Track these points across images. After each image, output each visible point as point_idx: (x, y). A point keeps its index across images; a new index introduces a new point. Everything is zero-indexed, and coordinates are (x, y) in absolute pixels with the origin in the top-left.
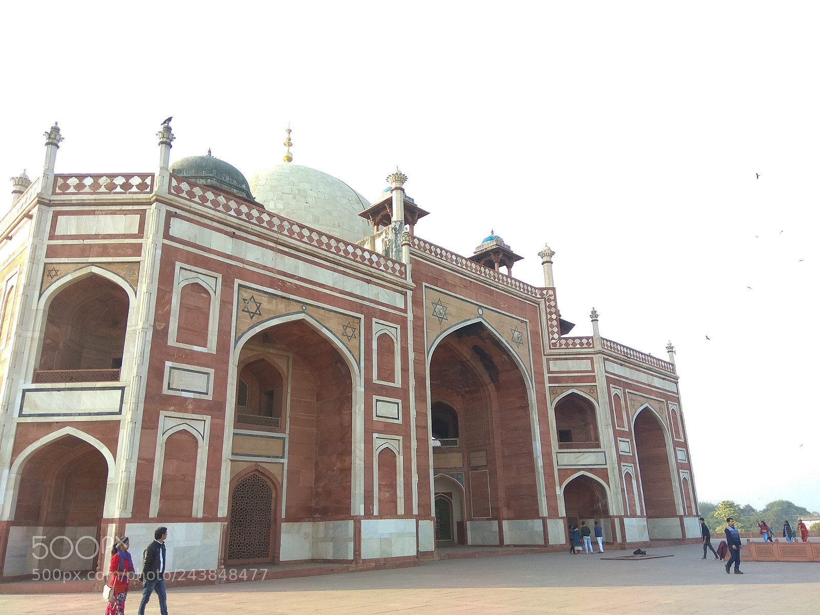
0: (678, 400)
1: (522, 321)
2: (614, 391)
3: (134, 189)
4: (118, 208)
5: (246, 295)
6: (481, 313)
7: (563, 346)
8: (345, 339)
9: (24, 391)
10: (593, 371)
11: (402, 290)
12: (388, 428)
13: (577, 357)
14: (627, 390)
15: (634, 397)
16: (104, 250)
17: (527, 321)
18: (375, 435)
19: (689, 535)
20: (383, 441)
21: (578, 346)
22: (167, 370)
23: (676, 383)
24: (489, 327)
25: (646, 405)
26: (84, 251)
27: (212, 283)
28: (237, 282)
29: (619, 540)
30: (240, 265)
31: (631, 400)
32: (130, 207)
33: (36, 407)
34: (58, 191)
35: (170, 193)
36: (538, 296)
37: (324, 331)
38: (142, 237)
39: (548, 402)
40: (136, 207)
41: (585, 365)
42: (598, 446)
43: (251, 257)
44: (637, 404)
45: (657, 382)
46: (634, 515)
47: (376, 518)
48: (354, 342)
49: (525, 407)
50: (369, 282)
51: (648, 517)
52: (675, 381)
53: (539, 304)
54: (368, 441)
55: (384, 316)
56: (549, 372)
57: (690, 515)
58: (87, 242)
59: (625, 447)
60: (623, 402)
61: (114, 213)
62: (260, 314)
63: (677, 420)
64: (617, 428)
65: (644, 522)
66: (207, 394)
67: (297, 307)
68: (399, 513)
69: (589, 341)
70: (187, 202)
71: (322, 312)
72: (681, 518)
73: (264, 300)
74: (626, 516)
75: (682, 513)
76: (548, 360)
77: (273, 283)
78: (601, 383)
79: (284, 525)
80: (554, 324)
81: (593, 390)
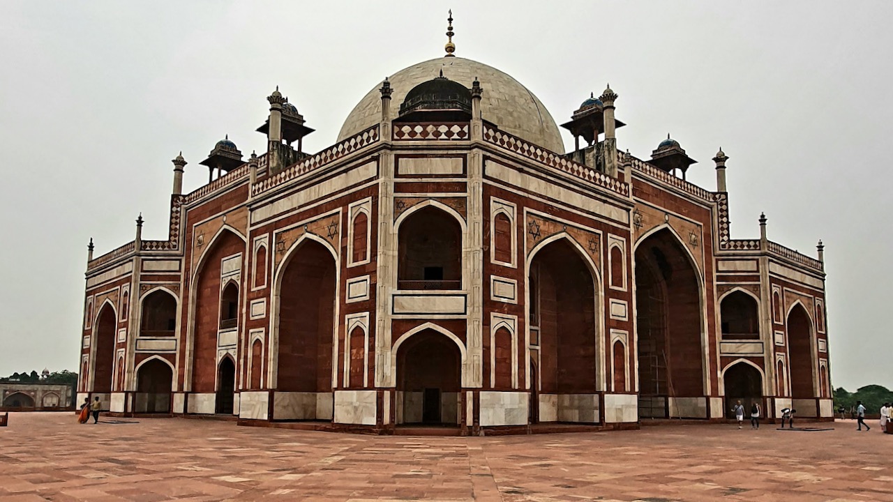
0: (823, 296)
1: (698, 225)
2: (774, 290)
3: (455, 136)
4: (445, 152)
5: (530, 220)
6: (667, 218)
7: (732, 248)
8: (590, 252)
9: (394, 295)
10: (758, 271)
11: (627, 206)
12: (619, 325)
13: (743, 258)
14: (785, 288)
15: (789, 294)
16: (438, 187)
17: (702, 224)
18: (611, 330)
19: (823, 414)
20: (616, 335)
21: (746, 248)
22: (492, 281)
23: (823, 280)
24: (673, 232)
25: (798, 301)
26: (423, 187)
27: (510, 211)
28: (526, 209)
29: (769, 416)
30: (526, 195)
31: (787, 297)
32: (454, 152)
33: (403, 307)
34: (396, 137)
35: (484, 140)
36: (711, 200)
37: (578, 246)
38: (466, 177)
39: (715, 298)
40: (459, 152)
41: (751, 266)
42: (758, 338)
43: (532, 189)
44: (791, 300)
45: (808, 280)
46: (782, 396)
47: (613, 393)
48: (596, 254)
49: (696, 302)
50: (605, 202)
51: (793, 398)
52: (822, 277)
53: (711, 208)
54: (608, 336)
55: (615, 231)
56: (718, 271)
57: (825, 397)
58: (424, 180)
59: (779, 338)
60: (780, 299)
61: (442, 156)
62: (539, 235)
63: (821, 313)
64: (775, 322)
65: (789, 402)
66: (514, 299)
67: (560, 228)
68: (626, 390)
69: (757, 244)
70: (493, 145)
71: (576, 230)
72: (818, 400)
73: (541, 222)
74: (777, 397)
75: (818, 396)
76: (717, 260)
77: (546, 208)
78: (764, 282)
79: (540, 396)
80: (725, 227)
81: (756, 288)
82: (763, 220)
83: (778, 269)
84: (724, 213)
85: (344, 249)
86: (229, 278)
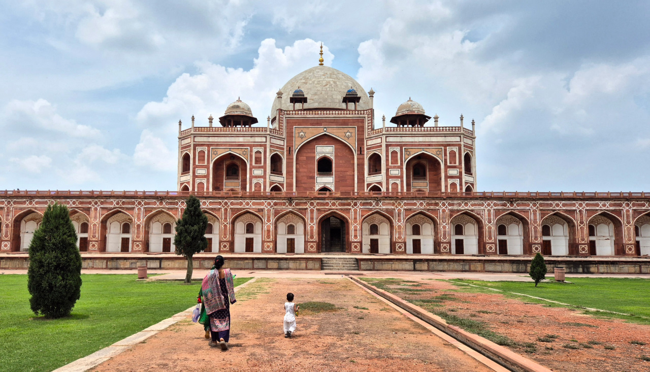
85: (446, 160)
86: (323, 155)
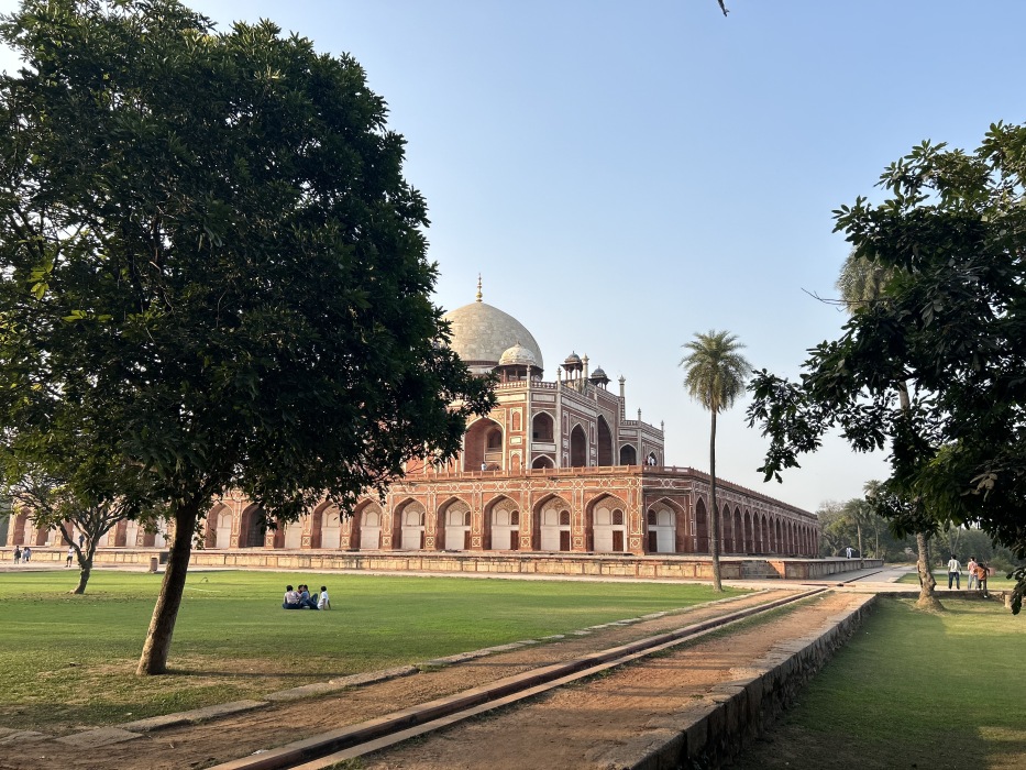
0: (663, 449)
1: (613, 413)
2: (643, 445)
4: (549, 393)
5: (571, 417)
6: (602, 410)
7: (626, 424)
8: (586, 429)
9: (531, 444)
10: (637, 436)
12: (594, 458)
13: (630, 429)
14: (647, 444)
15: (649, 446)
16: (546, 406)
18: (591, 460)
20: (592, 462)
21: (632, 424)
23: (663, 441)
24: (604, 416)
27: (568, 415)
28: (571, 414)
30: (572, 409)
33: (535, 448)
34: (532, 386)
36: (618, 400)
37: (583, 427)
38: (556, 403)
39: (619, 448)
41: (634, 433)
43: (572, 406)
45: (657, 440)
49: (610, 449)
52: (662, 439)
53: (617, 404)
55: (593, 420)
56: (620, 435)
58: (541, 403)
60: (645, 450)
62: (573, 423)
66: (568, 447)
67: (579, 420)
69: (636, 423)
71: (582, 421)
73: (574, 418)
76: (620, 429)
78: (639, 441)
80: (623, 413)
81: (636, 444)
82: (639, 412)
83: (645, 435)
84: (623, 407)
85: (508, 426)
